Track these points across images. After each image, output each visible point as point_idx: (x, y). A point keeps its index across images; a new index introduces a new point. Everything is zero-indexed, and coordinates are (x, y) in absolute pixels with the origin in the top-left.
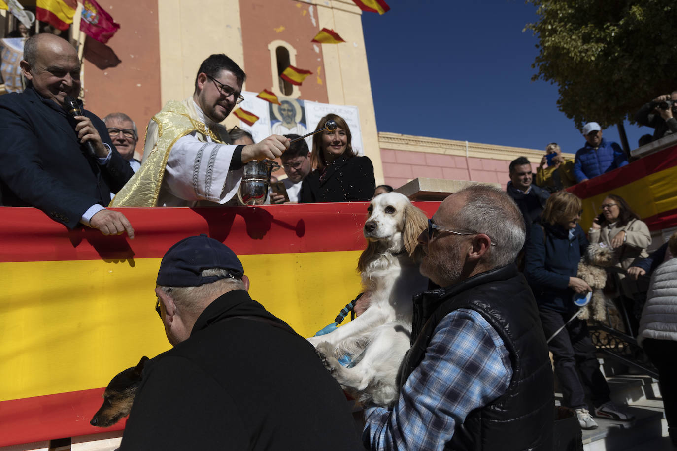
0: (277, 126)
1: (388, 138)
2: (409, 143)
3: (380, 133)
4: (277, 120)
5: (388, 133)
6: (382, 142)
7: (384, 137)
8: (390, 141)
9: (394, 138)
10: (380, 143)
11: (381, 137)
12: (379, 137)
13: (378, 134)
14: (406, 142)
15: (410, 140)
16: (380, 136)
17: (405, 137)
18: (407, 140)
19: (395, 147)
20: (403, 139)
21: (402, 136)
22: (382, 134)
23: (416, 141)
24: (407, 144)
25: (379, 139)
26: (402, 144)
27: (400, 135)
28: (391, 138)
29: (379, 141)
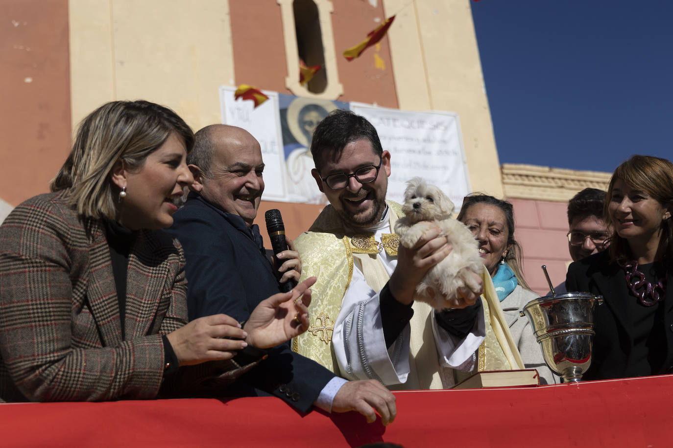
0: (297, 157)
1: (520, 175)
2: (566, 185)
3: (506, 166)
4: (297, 144)
5: (522, 166)
6: (507, 184)
7: (513, 175)
8: (526, 182)
9: (534, 177)
10: (506, 186)
11: (507, 174)
12: (502, 173)
13: (502, 168)
14: (560, 183)
15: (566, 180)
16: (505, 171)
17: (557, 172)
18: (560, 179)
19: (536, 193)
20: (553, 178)
21: (550, 171)
22: (510, 168)
23: (579, 181)
24: (562, 187)
25: (503, 178)
26: (552, 187)
27: (547, 169)
28: (527, 176)
29: (503, 183)
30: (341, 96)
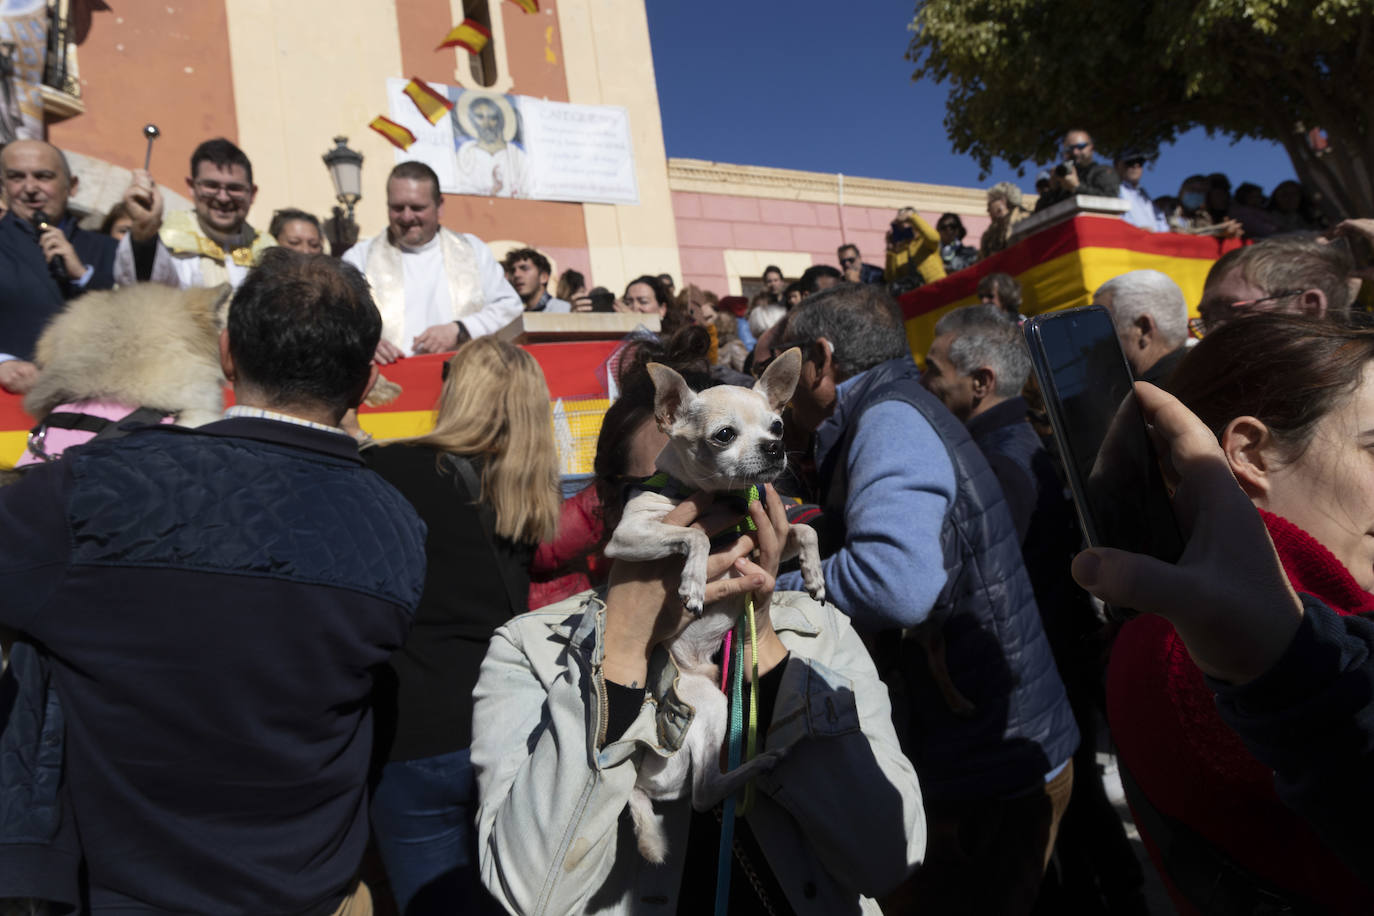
0: (468, 149)
1: (686, 170)
2: (728, 178)
3: (672, 160)
4: (468, 137)
5: (687, 161)
6: (673, 177)
7: (678, 169)
8: (690, 175)
9: (698, 171)
10: (672, 180)
11: (673, 168)
12: (668, 167)
13: (668, 162)
14: (723, 177)
15: (729, 174)
16: (671, 165)
17: (721, 167)
18: (723, 173)
19: (700, 187)
20: (717, 173)
21: (714, 165)
22: (676, 162)
23: (741, 175)
24: (725, 181)
25: (668, 173)
26: (715, 181)
27: (710, 163)
28: (692, 170)
29: (669, 177)
30: (511, 90)
